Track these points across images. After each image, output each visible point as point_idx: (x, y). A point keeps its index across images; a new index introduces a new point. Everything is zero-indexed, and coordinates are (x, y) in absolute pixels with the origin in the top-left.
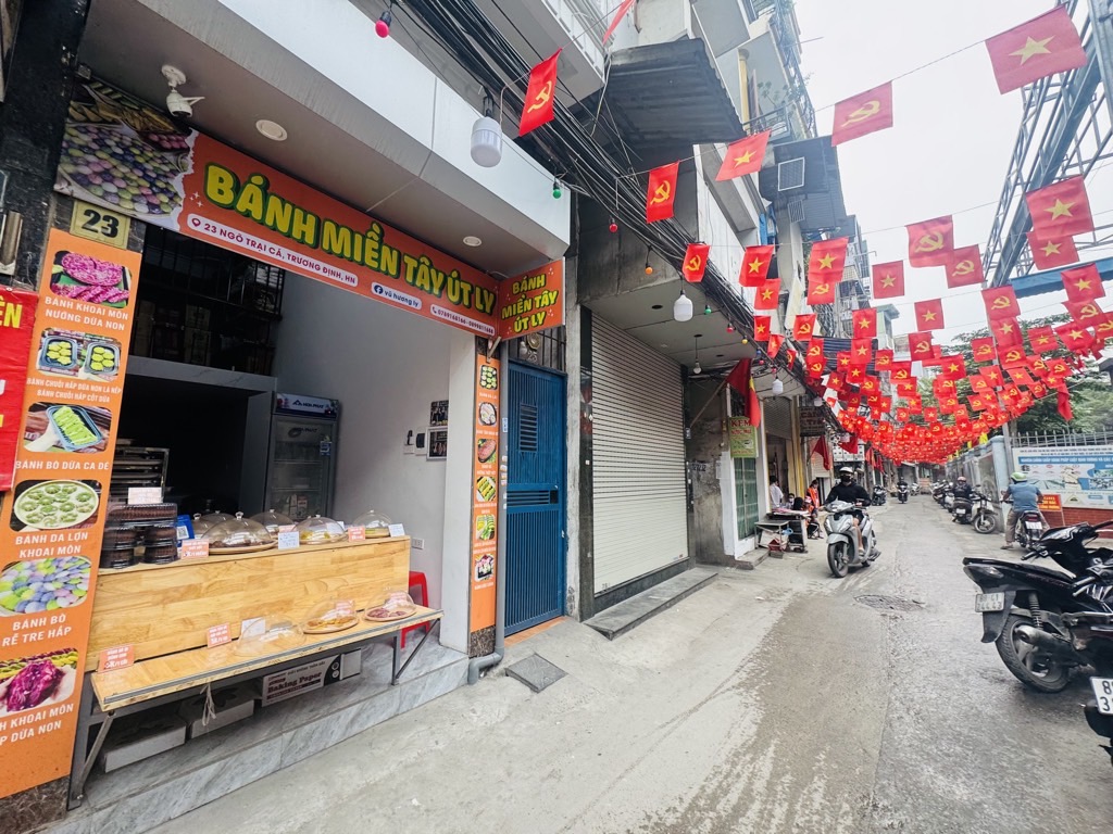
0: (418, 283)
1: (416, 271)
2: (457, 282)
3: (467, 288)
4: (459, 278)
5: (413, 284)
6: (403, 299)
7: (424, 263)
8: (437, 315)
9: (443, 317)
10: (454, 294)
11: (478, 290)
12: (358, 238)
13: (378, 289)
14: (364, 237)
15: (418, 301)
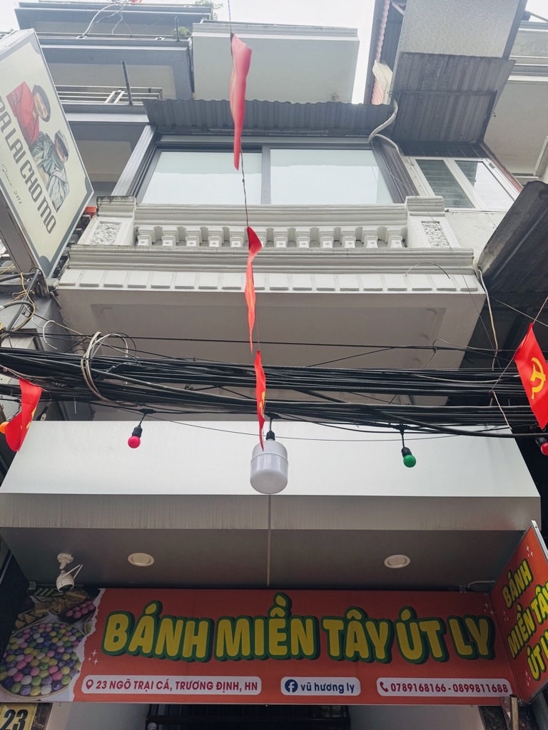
0: (350, 654)
1: (343, 636)
2: (413, 626)
3: (432, 628)
4: (415, 617)
5: (342, 657)
6: (329, 687)
7: (353, 619)
8: (390, 693)
9: (402, 693)
10: (412, 647)
11: (454, 625)
12: (259, 624)
13: (291, 687)
14: (267, 619)
15: (354, 681)
